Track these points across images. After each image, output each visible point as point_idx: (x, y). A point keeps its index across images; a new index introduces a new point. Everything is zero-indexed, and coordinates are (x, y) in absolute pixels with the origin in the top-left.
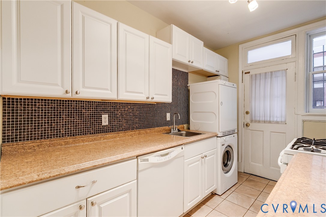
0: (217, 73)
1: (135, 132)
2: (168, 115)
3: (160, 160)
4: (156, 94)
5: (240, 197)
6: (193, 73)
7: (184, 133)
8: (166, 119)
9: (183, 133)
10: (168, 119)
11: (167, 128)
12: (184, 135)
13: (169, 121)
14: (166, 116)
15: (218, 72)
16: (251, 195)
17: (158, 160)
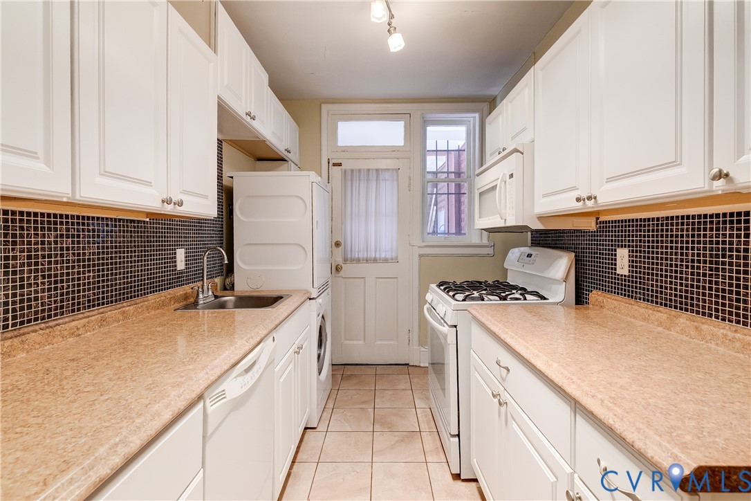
0: (284, 154)
1: (87, 320)
2: (181, 254)
3: (245, 385)
4: (185, 192)
5: (350, 414)
6: (232, 144)
7: (230, 300)
8: (175, 266)
9: (225, 302)
10: (181, 265)
11: (179, 291)
12: (230, 305)
13: (181, 272)
14: (173, 259)
15: (289, 152)
16: (363, 403)
17: (242, 387)
